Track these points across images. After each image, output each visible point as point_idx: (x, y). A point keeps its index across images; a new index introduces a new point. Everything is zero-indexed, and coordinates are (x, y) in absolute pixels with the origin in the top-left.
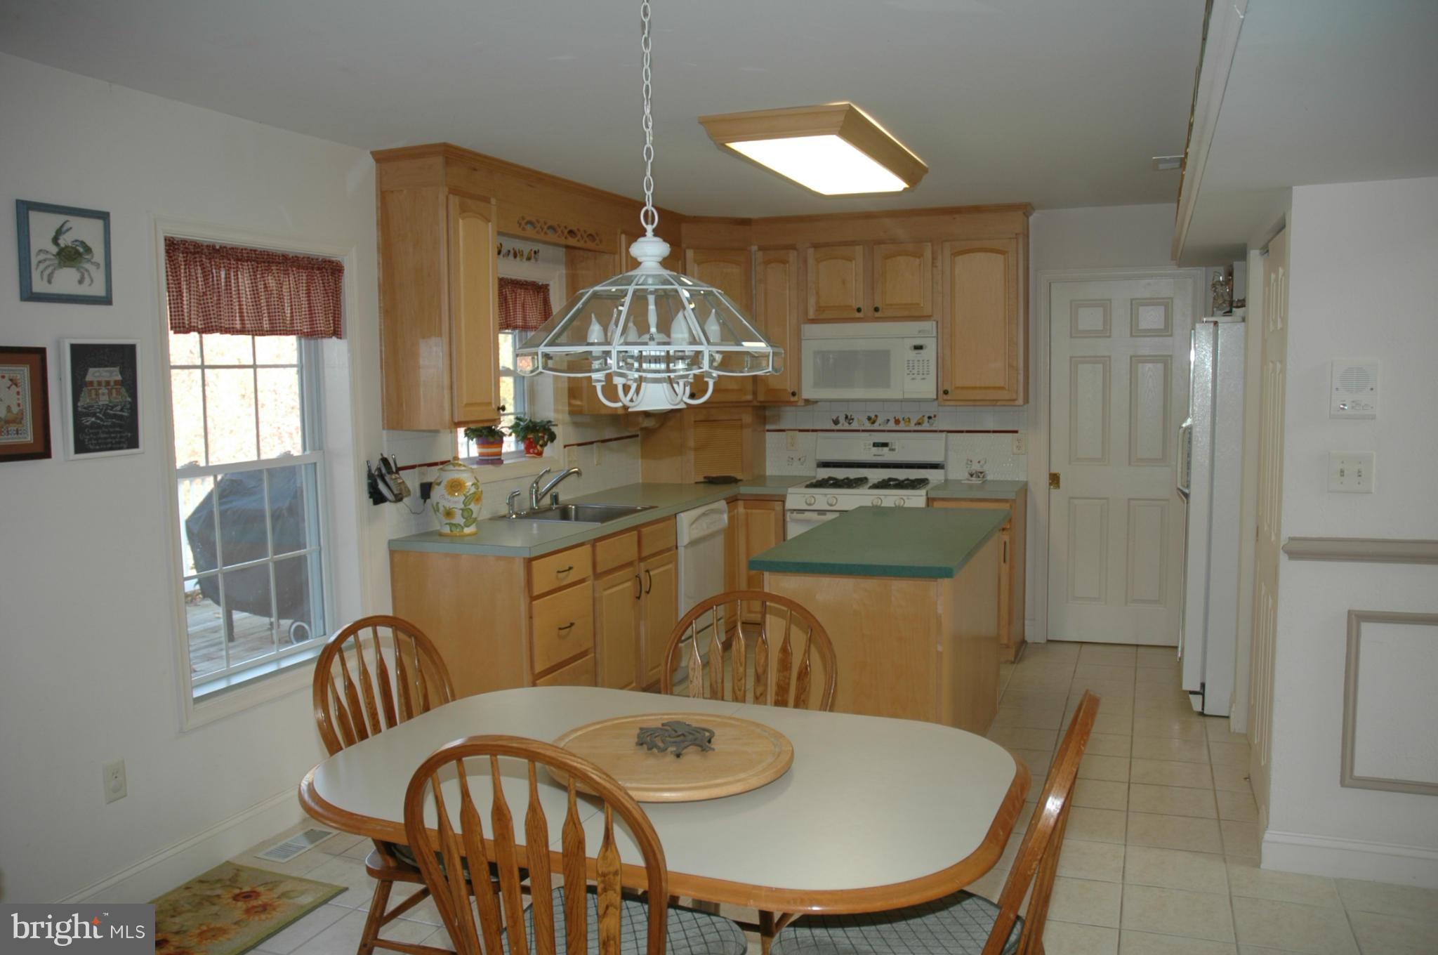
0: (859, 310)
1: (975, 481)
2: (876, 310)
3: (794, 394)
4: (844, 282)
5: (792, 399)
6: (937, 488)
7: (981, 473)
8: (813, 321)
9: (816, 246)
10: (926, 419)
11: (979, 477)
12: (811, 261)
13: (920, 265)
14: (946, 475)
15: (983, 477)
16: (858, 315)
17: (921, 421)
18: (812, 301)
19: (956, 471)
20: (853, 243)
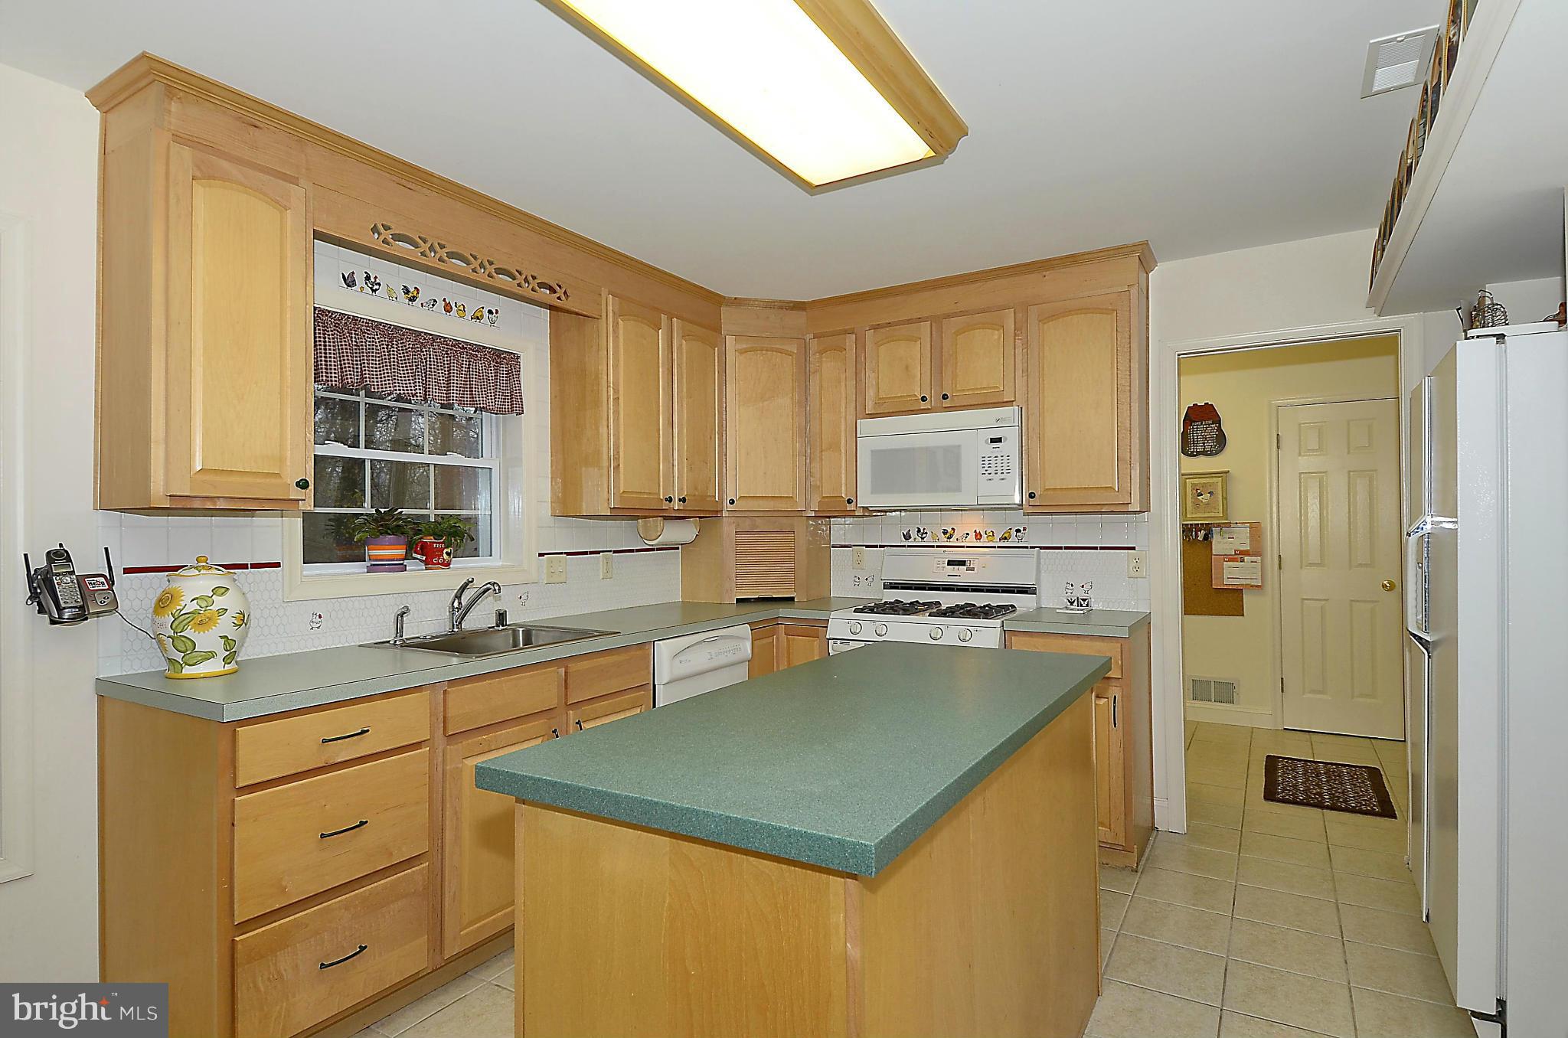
0: (924, 399)
1: (1075, 610)
2: (945, 397)
3: (849, 501)
4: (907, 367)
5: (849, 507)
6: (1025, 618)
7: (1084, 600)
8: (872, 416)
9: (876, 327)
10: (1013, 532)
11: (1081, 605)
12: (869, 345)
13: (999, 338)
14: (1038, 601)
15: (1087, 605)
16: (923, 405)
17: (1006, 535)
18: (871, 393)
19: (1052, 597)
20: (920, 320)
